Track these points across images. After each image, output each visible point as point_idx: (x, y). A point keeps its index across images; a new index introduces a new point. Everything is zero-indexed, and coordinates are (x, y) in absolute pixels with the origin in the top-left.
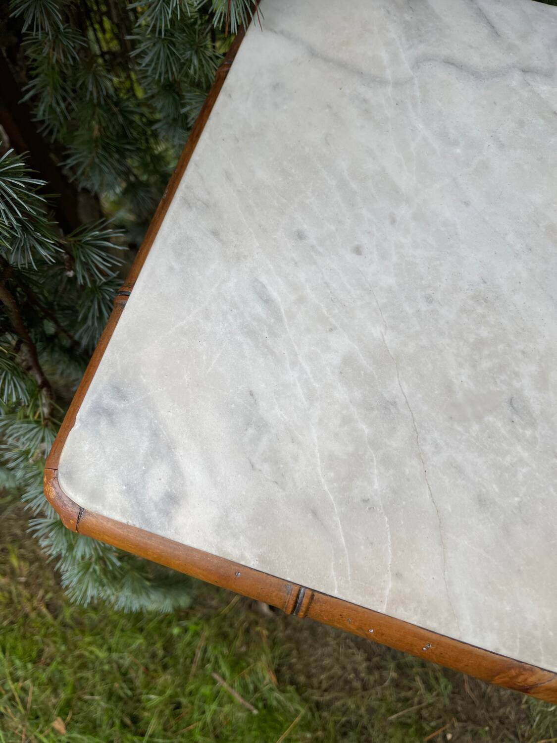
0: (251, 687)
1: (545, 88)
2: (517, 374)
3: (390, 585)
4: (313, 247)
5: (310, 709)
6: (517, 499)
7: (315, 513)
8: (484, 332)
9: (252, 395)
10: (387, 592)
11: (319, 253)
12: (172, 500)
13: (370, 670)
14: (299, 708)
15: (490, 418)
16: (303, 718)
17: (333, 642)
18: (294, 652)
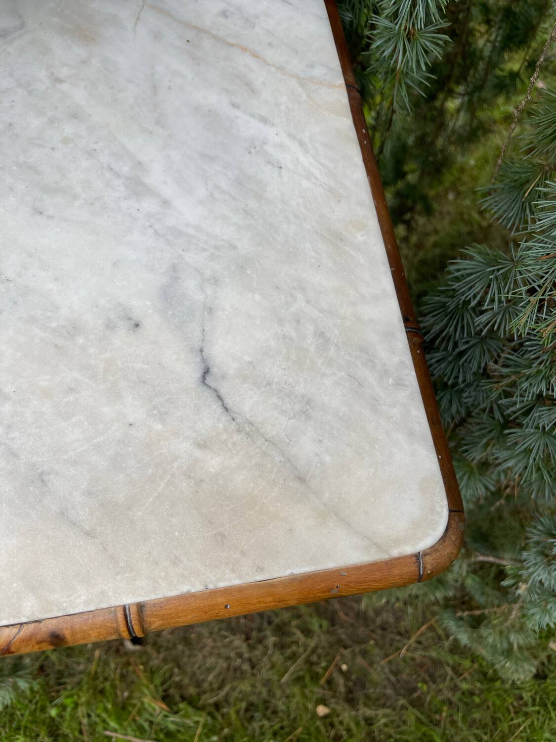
0: (146, 725)
5: (210, 714)
13: (252, 648)
14: (196, 719)
16: (205, 725)
17: (209, 642)
18: (176, 670)
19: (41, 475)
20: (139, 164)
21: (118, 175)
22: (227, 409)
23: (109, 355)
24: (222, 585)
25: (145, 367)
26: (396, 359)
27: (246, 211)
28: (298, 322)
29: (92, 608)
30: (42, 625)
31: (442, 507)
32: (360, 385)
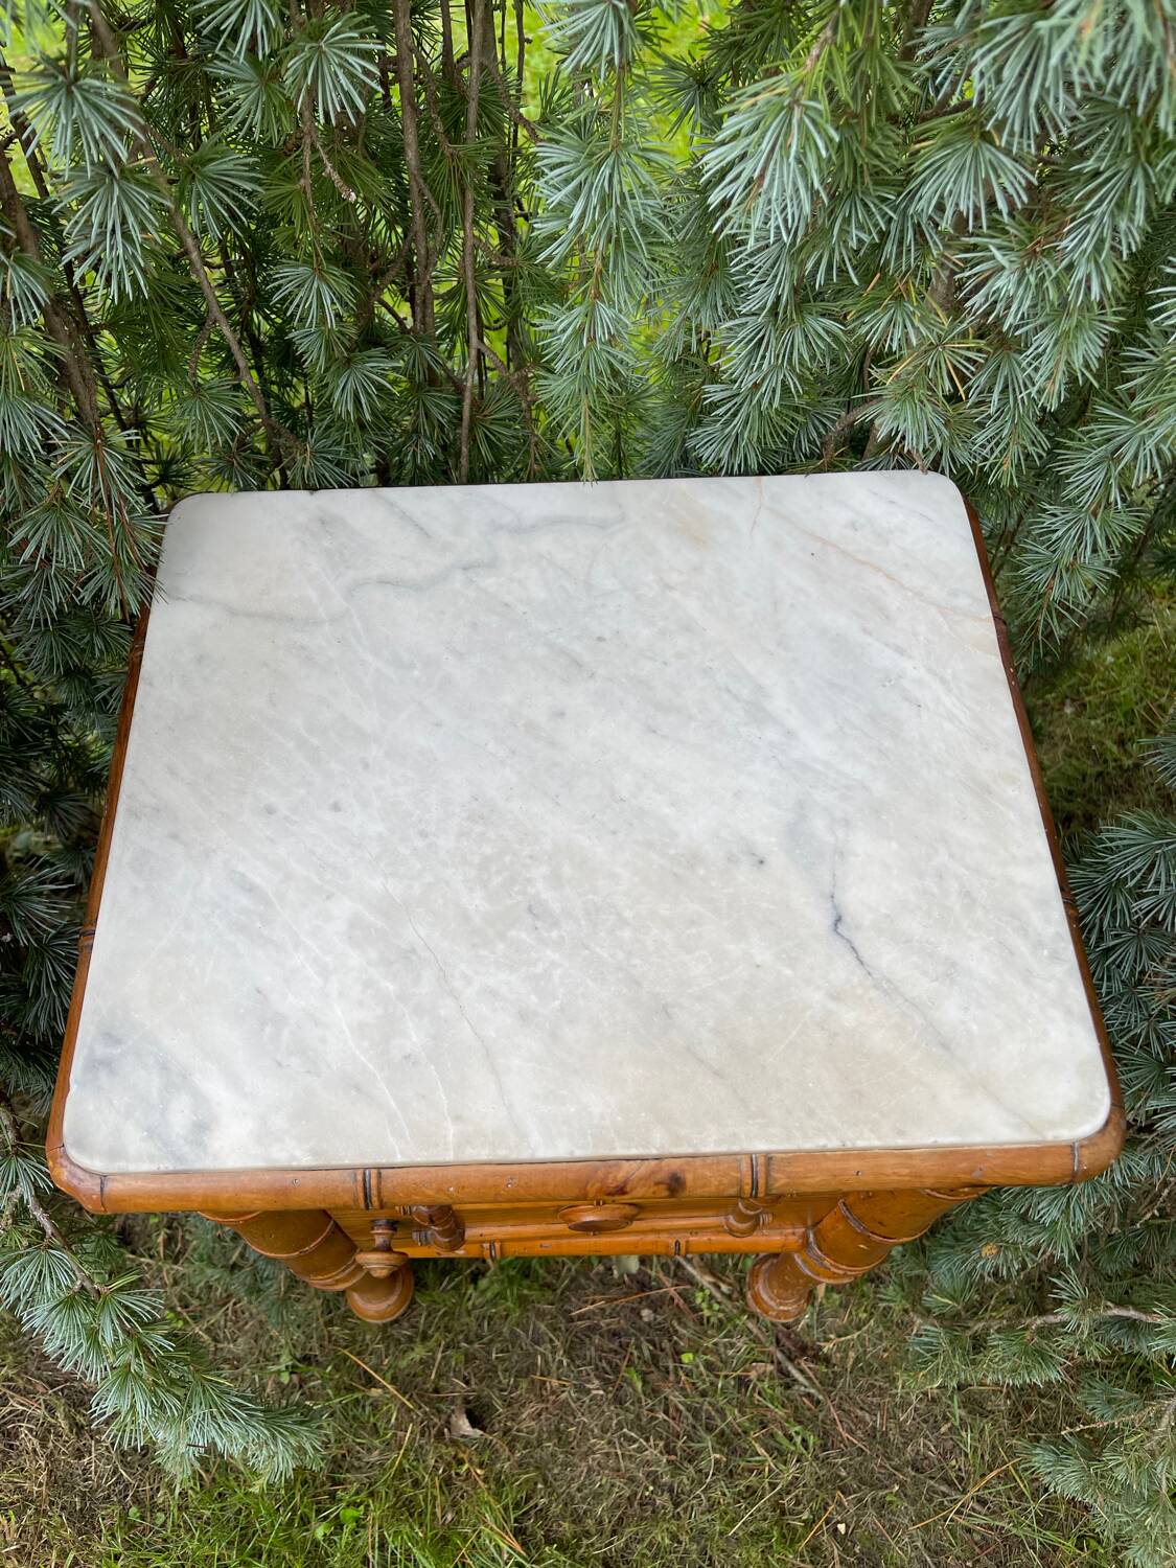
1: (491, 581)
2: (529, 881)
3: (451, 1130)
4: (286, 818)
6: (557, 1003)
7: (358, 1088)
8: (488, 850)
9: (259, 992)
10: (450, 1138)
11: (296, 822)
12: (201, 1128)
15: (513, 933)
18: (540, 1486)
19: (665, 1007)
20: (759, 688)
21: (737, 698)
22: (862, 963)
23: (731, 890)
24: (861, 1144)
25: (772, 907)
26: (1051, 930)
27: (880, 751)
28: (941, 877)
29: (723, 1149)
30: (664, 1162)
31: (1103, 1094)
32: (1012, 953)
